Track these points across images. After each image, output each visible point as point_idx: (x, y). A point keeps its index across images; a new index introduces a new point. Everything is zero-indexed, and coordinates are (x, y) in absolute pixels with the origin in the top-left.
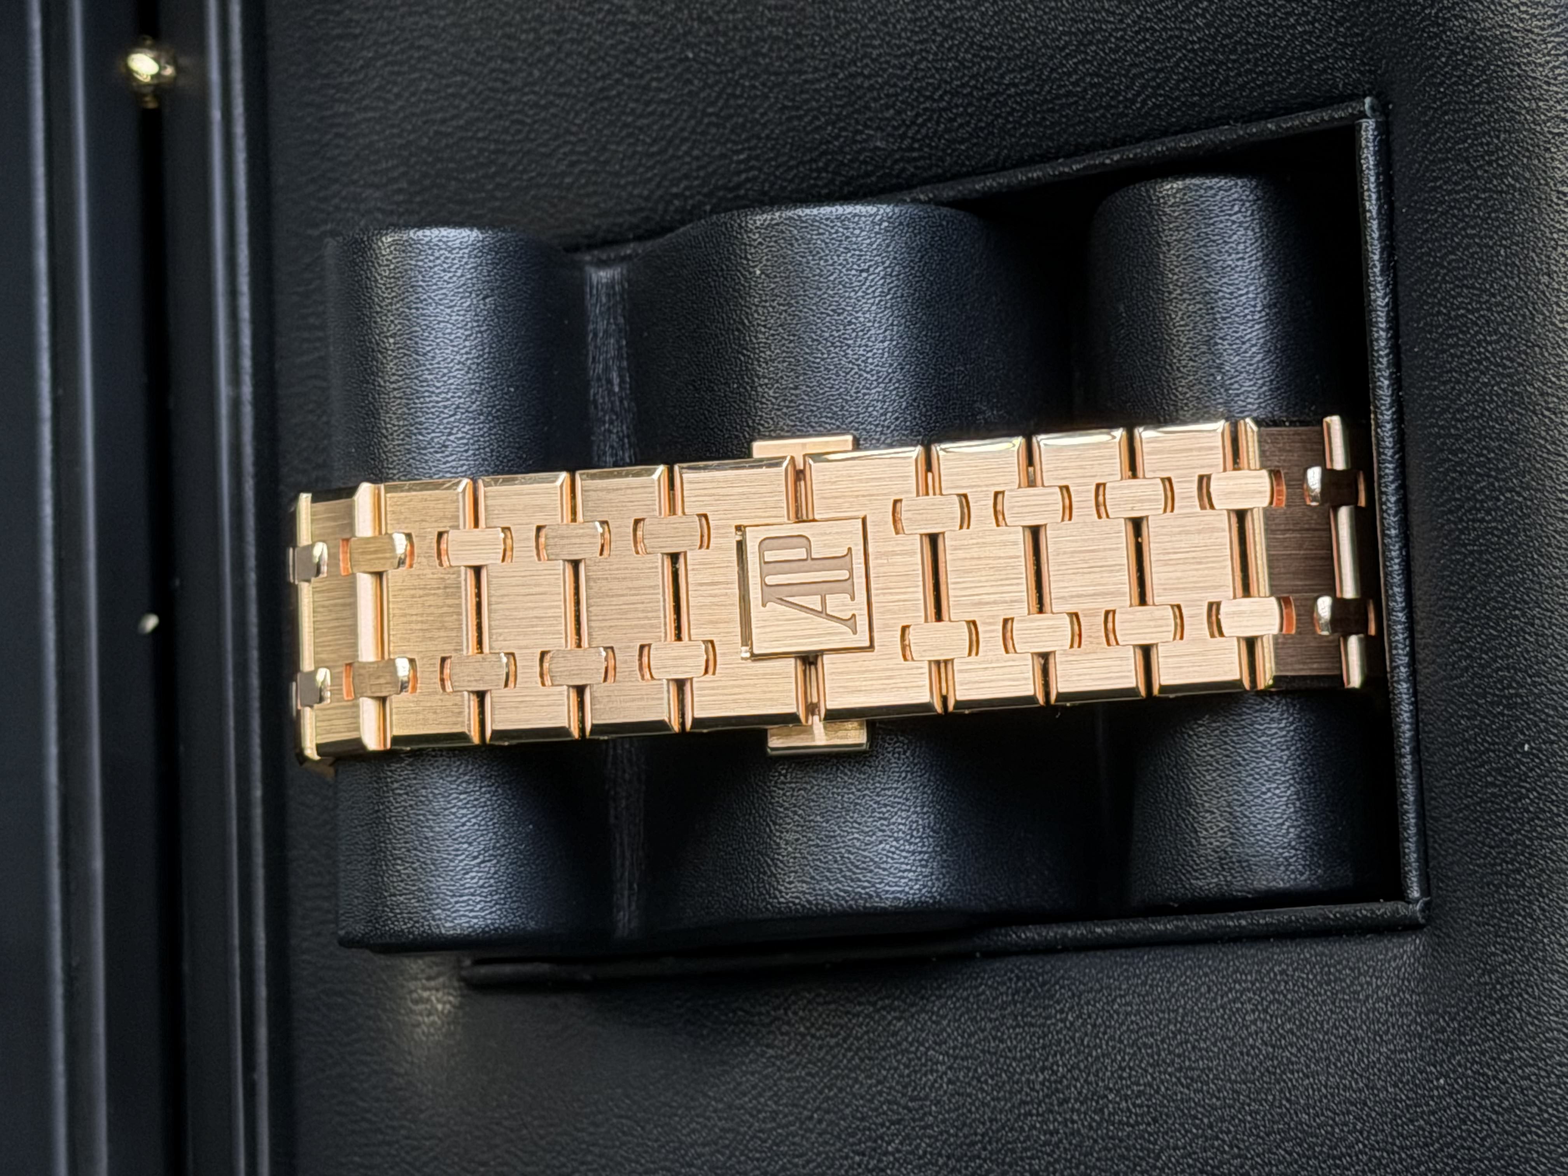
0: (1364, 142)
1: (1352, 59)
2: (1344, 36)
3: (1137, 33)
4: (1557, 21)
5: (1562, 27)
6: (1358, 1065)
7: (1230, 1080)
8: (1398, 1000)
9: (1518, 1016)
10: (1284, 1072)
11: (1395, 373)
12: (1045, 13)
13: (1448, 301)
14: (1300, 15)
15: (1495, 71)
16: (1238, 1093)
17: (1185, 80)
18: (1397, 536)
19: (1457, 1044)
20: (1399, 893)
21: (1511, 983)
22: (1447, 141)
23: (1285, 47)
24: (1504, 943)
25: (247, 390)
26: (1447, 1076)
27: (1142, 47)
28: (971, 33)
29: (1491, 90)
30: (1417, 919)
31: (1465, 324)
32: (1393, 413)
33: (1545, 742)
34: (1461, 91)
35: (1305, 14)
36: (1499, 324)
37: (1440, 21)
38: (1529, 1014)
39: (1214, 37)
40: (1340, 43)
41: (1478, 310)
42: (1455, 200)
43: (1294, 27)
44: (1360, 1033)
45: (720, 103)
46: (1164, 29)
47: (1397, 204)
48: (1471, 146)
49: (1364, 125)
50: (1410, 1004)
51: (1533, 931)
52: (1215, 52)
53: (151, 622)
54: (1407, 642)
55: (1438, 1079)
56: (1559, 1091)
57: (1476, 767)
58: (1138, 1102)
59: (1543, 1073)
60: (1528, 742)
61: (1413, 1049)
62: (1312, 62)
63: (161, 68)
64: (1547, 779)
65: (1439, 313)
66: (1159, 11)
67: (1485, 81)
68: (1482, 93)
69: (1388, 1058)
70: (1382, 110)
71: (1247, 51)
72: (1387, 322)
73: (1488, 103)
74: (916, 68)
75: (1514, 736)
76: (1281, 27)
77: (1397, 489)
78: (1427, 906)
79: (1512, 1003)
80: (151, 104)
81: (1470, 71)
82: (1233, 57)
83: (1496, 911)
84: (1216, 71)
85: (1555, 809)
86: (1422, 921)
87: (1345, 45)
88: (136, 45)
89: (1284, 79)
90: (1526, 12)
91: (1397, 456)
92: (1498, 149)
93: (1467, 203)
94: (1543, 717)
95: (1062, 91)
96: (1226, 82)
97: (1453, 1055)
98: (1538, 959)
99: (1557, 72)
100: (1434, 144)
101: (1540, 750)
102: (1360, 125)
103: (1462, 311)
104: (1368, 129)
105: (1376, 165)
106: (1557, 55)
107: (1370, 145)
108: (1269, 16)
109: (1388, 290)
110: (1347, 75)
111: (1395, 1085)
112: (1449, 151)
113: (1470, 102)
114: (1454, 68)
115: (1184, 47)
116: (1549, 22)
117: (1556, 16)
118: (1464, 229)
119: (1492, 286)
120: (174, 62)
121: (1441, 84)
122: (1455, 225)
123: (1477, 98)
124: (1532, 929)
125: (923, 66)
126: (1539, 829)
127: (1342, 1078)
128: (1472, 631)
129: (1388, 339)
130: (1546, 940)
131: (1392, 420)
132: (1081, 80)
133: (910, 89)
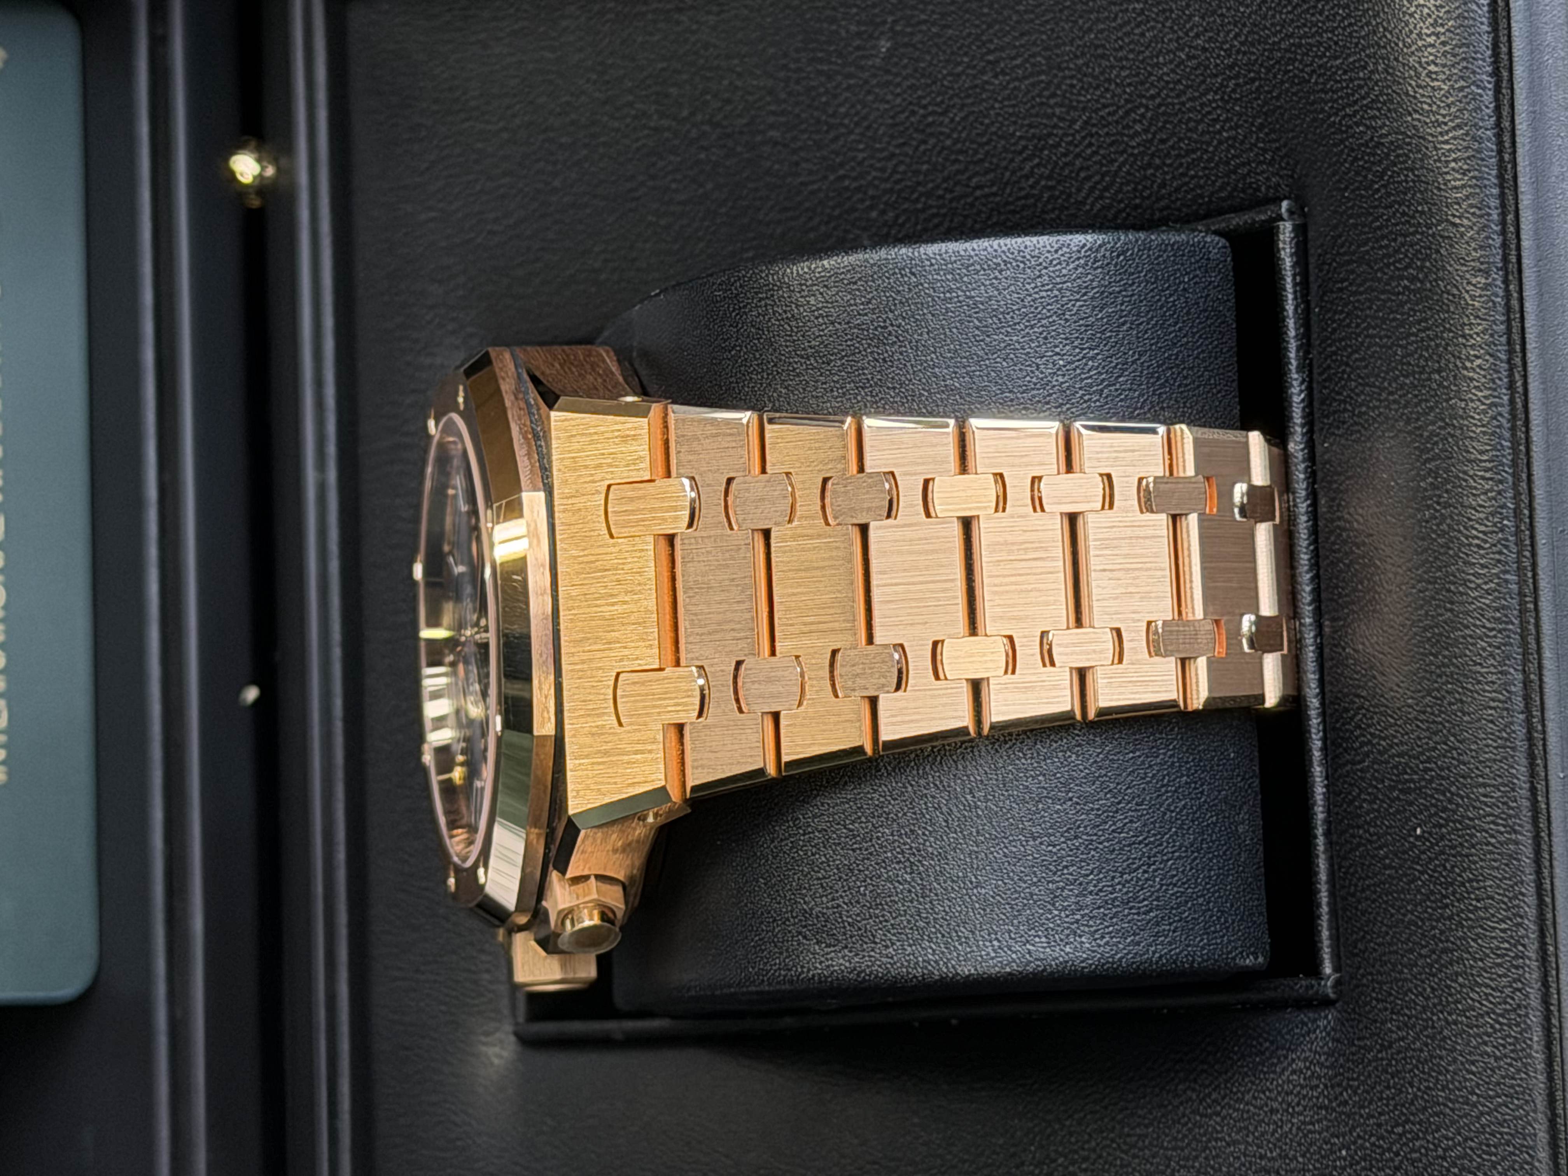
0: (1281, 245)
1: (1271, 163)
2: (1264, 142)
3: (1084, 138)
4: (1446, 128)
5: (1451, 135)
6: (1273, 1135)
7: (1162, 1147)
8: (1309, 1073)
9: (1410, 1090)
10: (1209, 1141)
11: (1311, 467)
12: (1005, 119)
13: (1351, 398)
14: (1225, 121)
15: (1391, 177)
16: (1169, 1159)
17: (1128, 183)
18: (1311, 625)
19: (1357, 1117)
20: (1315, 971)
21: (1404, 1059)
22: (1351, 244)
23: (1213, 153)
24: (1399, 1021)
25: (332, 475)
26: (1348, 1149)
27: (1089, 151)
28: (942, 138)
29: (1389, 194)
30: (1327, 995)
31: (1367, 421)
32: (1308, 506)
33: (1435, 826)
34: (1362, 196)
35: (1228, 120)
36: (1397, 421)
37: (1344, 128)
38: (1419, 1089)
39: (1150, 141)
40: (1259, 148)
41: (1378, 407)
42: (1358, 301)
43: (1219, 132)
44: (1275, 1105)
45: (730, 204)
46: (1107, 134)
47: (1313, 305)
48: (1373, 248)
49: (1282, 227)
50: (1319, 1078)
51: (1425, 1009)
52: (1153, 155)
53: (251, 694)
54: (1321, 728)
55: (1340, 1150)
56: (1445, 1164)
57: (1376, 849)
58: (1084, 1166)
59: (1431, 1146)
60: (1420, 825)
61: (1319, 1121)
62: (1237, 166)
63: (263, 168)
64: (1437, 862)
65: (1345, 410)
66: (1102, 117)
67: (1383, 186)
68: (1381, 197)
69: (1299, 1128)
70: (1299, 211)
71: (1179, 156)
72: (1303, 417)
73: (1386, 208)
74: (894, 171)
75: (1408, 820)
76: (1209, 132)
77: (1312, 579)
78: (1338, 983)
79: (1404, 1078)
80: (255, 202)
81: (1370, 176)
82: (1168, 162)
83: (1392, 988)
84: (1154, 175)
85: (1444, 892)
86: (1332, 996)
87: (1265, 151)
88: (238, 147)
89: (1214, 182)
90: (1419, 120)
91: (1312, 548)
92: (1397, 251)
93: (1368, 304)
94: (1433, 801)
95: (1023, 193)
96: (1163, 185)
97: (1353, 1128)
98: (1427, 1037)
99: (1448, 177)
100: (1342, 246)
101: (1430, 833)
102: (1278, 227)
103: (1364, 409)
104: (1286, 231)
105: (1293, 267)
106: (1447, 162)
107: (1287, 246)
108: (1198, 122)
109: (1303, 387)
110: (1268, 179)
111: (1303, 1156)
112: (1354, 253)
113: (1371, 207)
114: (1357, 173)
115: (1124, 151)
116: (1439, 129)
117: (1446, 124)
118: (1366, 329)
119: (1390, 384)
120: (275, 161)
121: (1346, 188)
122: (1358, 326)
123: (1376, 203)
124: (1423, 1007)
125: (902, 168)
126: (1429, 910)
127: (1259, 1147)
128: (1372, 718)
129: (1303, 435)
130: (1435, 1018)
131: (1307, 512)
132: (1037, 183)
133: (891, 191)
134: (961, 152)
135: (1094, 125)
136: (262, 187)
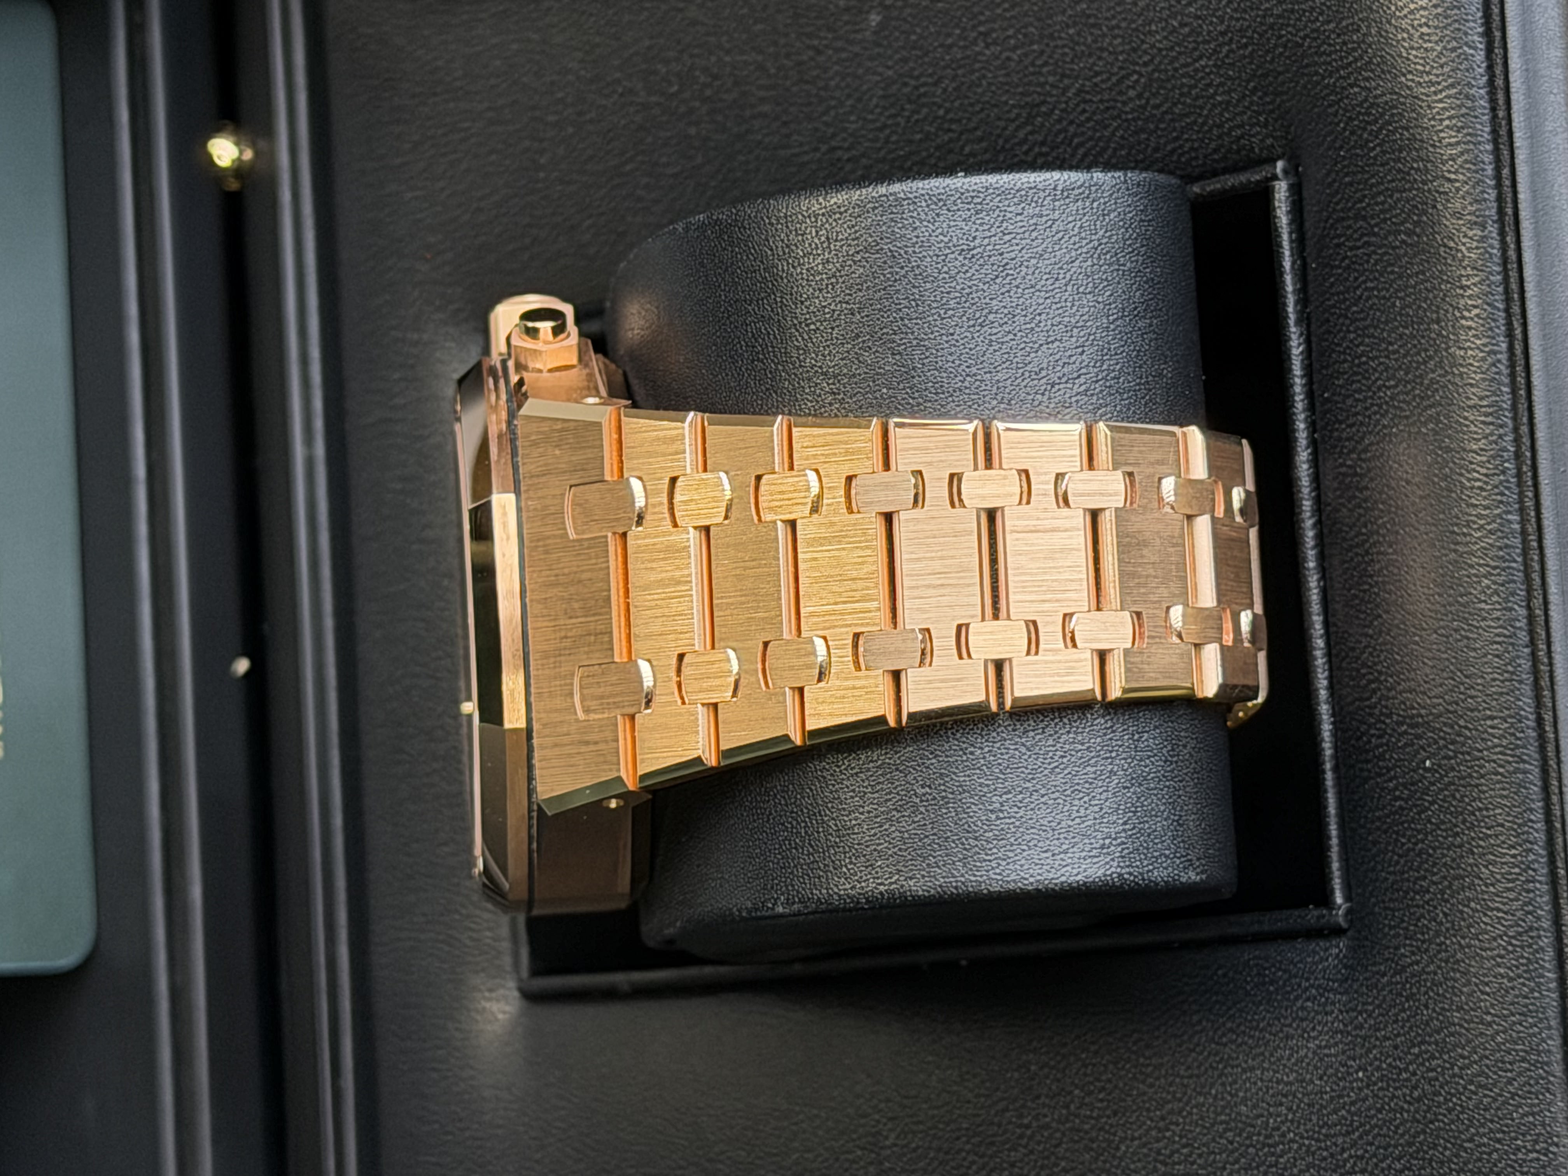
0: (1277, 204)
1: (1265, 126)
2: (1258, 105)
3: (1077, 105)
4: (1440, 87)
5: (1444, 94)
6: (1289, 1059)
7: (1178, 1075)
8: (1323, 1000)
9: (1425, 1012)
10: (1225, 1067)
11: (1310, 417)
12: (998, 88)
13: (1351, 349)
14: (1218, 86)
15: (1387, 136)
16: (1186, 1086)
17: (1122, 147)
18: (1315, 568)
19: (1373, 1040)
20: (1326, 900)
21: (1418, 982)
22: (1348, 201)
23: (1207, 116)
24: (1411, 945)
25: (320, 450)
26: (1365, 1070)
27: (1082, 118)
28: (935, 108)
29: (1384, 152)
30: (1340, 925)
31: (1367, 371)
32: (1309, 454)
33: (1444, 758)
34: (1357, 155)
35: (1221, 84)
36: (1396, 370)
37: (1338, 90)
38: (1434, 1010)
39: (1144, 107)
40: (1254, 111)
41: (1376, 357)
42: (1356, 256)
43: (1212, 96)
44: (1291, 1031)
45: (720, 177)
46: (1101, 101)
47: (1309, 260)
48: (1368, 205)
49: (1277, 187)
50: (1333, 1003)
51: (1438, 934)
52: (1147, 120)
53: (242, 666)
54: (1326, 667)
55: (1357, 1073)
56: (1461, 1082)
57: (1386, 782)
58: (1101, 1096)
59: (1447, 1065)
60: (1428, 758)
61: (1336, 1044)
62: (1231, 129)
63: (241, 152)
64: (1446, 793)
65: (1345, 361)
66: (1096, 85)
67: (1378, 145)
68: (1377, 155)
69: (1314, 1053)
70: (1292, 171)
71: (1172, 120)
72: (1303, 369)
73: (1382, 165)
74: (887, 141)
75: (1417, 752)
76: (1203, 97)
77: (1315, 525)
78: (1349, 912)
79: (1419, 1000)
80: (233, 185)
81: (1365, 136)
82: (1162, 126)
83: (1404, 915)
84: (1148, 139)
85: (1454, 820)
86: (1344, 925)
87: (1259, 113)
88: (216, 130)
89: (1208, 144)
90: (1413, 81)
91: (1313, 494)
92: (1392, 208)
93: (1365, 258)
94: (1442, 734)
95: (1016, 160)
96: (1156, 150)
97: (1369, 1051)
98: (1441, 960)
99: (1442, 135)
100: (1337, 203)
101: (1440, 766)
102: (1274, 187)
103: (1364, 359)
104: (1281, 190)
105: (1290, 224)
106: (1441, 120)
107: (1283, 205)
108: (1191, 87)
109: (1301, 340)
110: (1262, 141)
111: (1321, 1079)
112: (1350, 209)
113: (1367, 165)
114: (1352, 133)
115: (1119, 116)
116: (1433, 89)
117: (1439, 83)
118: (1365, 282)
119: (1389, 336)
120: (254, 145)
121: (1341, 148)
122: (1356, 279)
123: (1371, 161)
124: (1436, 931)
125: (894, 138)
126: (1440, 839)
127: (1275, 1072)
128: (1379, 656)
129: (1304, 386)
130: (1448, 942)
131: (1308, 461)
132: (1030, 149)
133: (883, 160)
134: (952, 121)
135: (1088, 93)
136: (239, 170)
